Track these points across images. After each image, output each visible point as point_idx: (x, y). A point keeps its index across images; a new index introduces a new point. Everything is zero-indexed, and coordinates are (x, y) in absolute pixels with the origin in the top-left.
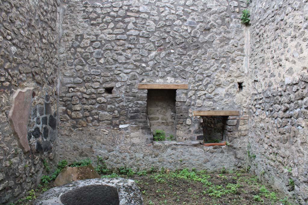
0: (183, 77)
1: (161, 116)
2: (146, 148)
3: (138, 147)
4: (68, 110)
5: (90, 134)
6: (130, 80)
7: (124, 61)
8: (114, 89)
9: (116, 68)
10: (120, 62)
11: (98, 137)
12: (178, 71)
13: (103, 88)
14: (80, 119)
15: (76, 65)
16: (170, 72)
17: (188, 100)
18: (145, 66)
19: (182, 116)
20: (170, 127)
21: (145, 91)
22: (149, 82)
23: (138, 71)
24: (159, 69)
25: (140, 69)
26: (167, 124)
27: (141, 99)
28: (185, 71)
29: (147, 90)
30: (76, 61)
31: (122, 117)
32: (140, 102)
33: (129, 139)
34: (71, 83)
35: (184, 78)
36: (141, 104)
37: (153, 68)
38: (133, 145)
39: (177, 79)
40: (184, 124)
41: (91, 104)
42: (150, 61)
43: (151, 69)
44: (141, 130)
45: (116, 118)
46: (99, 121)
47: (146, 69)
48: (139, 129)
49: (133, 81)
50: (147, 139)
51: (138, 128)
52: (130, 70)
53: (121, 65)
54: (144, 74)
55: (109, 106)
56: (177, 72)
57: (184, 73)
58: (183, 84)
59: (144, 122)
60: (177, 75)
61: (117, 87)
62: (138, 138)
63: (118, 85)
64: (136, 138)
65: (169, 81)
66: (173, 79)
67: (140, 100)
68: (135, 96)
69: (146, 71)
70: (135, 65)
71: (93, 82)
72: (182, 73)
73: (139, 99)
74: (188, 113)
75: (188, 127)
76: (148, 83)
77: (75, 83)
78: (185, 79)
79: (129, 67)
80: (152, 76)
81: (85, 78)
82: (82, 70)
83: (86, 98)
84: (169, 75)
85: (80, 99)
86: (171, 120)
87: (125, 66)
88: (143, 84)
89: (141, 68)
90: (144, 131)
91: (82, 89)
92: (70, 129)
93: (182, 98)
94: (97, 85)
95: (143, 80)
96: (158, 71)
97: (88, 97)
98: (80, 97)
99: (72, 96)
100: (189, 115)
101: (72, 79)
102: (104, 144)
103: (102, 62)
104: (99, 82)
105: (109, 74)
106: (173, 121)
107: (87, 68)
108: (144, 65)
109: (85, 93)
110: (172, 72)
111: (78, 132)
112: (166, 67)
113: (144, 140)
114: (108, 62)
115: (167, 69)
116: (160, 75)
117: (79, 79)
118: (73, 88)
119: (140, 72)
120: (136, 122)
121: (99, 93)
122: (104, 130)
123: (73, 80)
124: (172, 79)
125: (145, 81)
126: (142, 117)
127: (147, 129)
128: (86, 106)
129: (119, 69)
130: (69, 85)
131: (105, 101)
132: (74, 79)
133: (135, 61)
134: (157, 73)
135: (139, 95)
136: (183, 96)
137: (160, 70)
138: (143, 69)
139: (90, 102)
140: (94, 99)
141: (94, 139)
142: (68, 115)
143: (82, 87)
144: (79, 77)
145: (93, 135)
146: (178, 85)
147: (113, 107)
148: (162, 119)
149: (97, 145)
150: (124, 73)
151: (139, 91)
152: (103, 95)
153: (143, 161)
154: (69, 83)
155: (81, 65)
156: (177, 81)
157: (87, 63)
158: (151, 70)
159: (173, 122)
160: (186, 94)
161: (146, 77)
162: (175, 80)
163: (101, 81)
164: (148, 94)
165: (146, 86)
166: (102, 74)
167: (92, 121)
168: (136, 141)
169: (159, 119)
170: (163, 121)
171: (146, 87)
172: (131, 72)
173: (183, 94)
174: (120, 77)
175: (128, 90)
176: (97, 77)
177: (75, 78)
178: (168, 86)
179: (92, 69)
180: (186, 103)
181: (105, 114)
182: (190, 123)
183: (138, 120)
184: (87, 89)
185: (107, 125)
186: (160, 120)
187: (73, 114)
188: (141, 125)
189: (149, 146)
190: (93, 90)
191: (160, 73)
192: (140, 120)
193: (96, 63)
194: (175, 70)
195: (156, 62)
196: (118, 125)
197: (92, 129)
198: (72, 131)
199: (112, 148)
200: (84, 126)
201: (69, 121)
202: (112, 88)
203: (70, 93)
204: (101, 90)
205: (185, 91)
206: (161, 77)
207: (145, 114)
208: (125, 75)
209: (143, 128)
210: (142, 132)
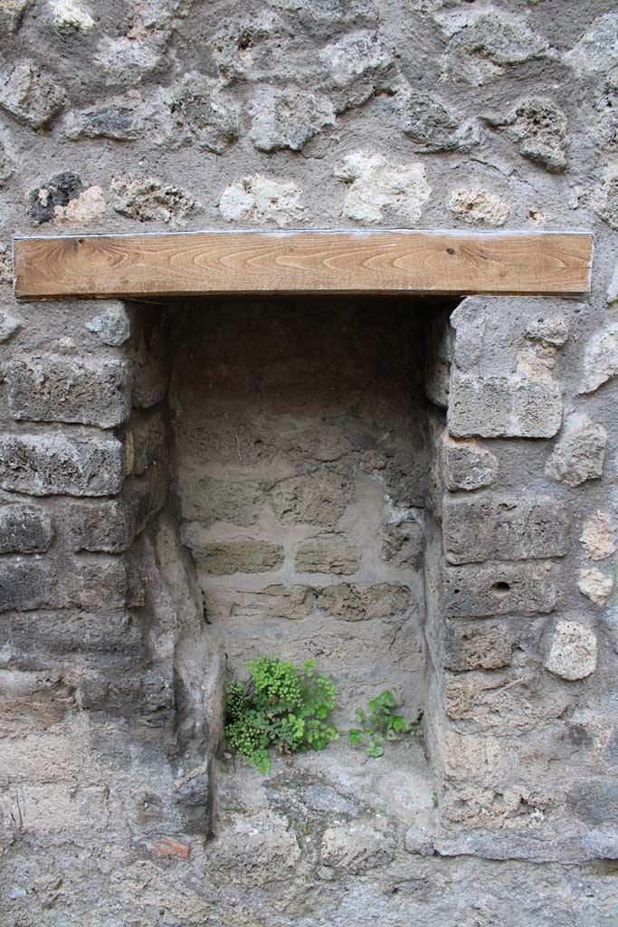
0: (535, 147)
1: (294, 538)
2: (149, 869)
3: (65, 860)
12: (479, 71)
16: (377, 84)
17: (578, 422)
18: (87, 22)
19: (503, 586)
20: (373, 629)
21: (94, 324)
22: (133, 213)
23: (14, 86)
24: (248, 56)
25: (25, 66)
26: (355, 608)
27: (56, 406)
28: (561, 71)
29: (115, 311)
32: (45, 442)
35: (539, 163)
36: (64, 467)
37: (183, 43)
39: (462, 176)
40: (525, 675)
43: (150, 60)
44: (81, 724)
47: (103, 59)
48: (60, 713)
50: (150, 799)
51: (49, 703)
54: (73, 122)
56: (460, 85)
57: (545, 102)
58: (534, 229)
60: (467, 129)
62: (64, 788)
64: (42, 790)
65: (365, 203)
66: (418, 169)
67: (44, 423)
69: (100, 90)
72: (524, 102)
73: (34, 409)
74: (567, 556)
75: (560, 698)
76: (130, 231)
78: (559, 171)
80: (169, 147)
84: (362, 124)
86: (383, 572)
88: (73, 245)
89: (42, 48)
90: (112, 727)
93: (518, 404)
95: (67, 190)
96: (237, 84)
100: (585, 586)
106: (408, 576)
110: (405, 91)
112: (334, 32)
113: (122, 812)
115: (341, 59)
116: (264, 131)
119: (26, 102)
120: (23, 647)
124: (400, 178)
125: (87, 206)
126: (83, 597)
134: (223, 107)
135: (38, 370)
136: (527, 369)
137: (262, 64)
138: (65, 64)
146: (468, 251)
148: (309, 560)
151: (40, 322)
156: (459, 194)
158: (158, 76)
159: (404, 590)
160: (564, 352)
161: (99, 159)
162: (439, 184)
164: (132, 349)
165: (101, 262)
168: (44, 809)
169: (279, 559)
170: (320, 581)
173: (531, 353)
178: (361, 254)
180: (561, 457)
182: (590, 666)
183: (47, 624)
188: (81, 670)
189: (168, 861)
191: (263, 103)
192: (70, 627)
194: (443, 60)
205: (556, 320)
206: (276, 156)
207: (108, 566)
209: (99, 705)
210: (97, 742)
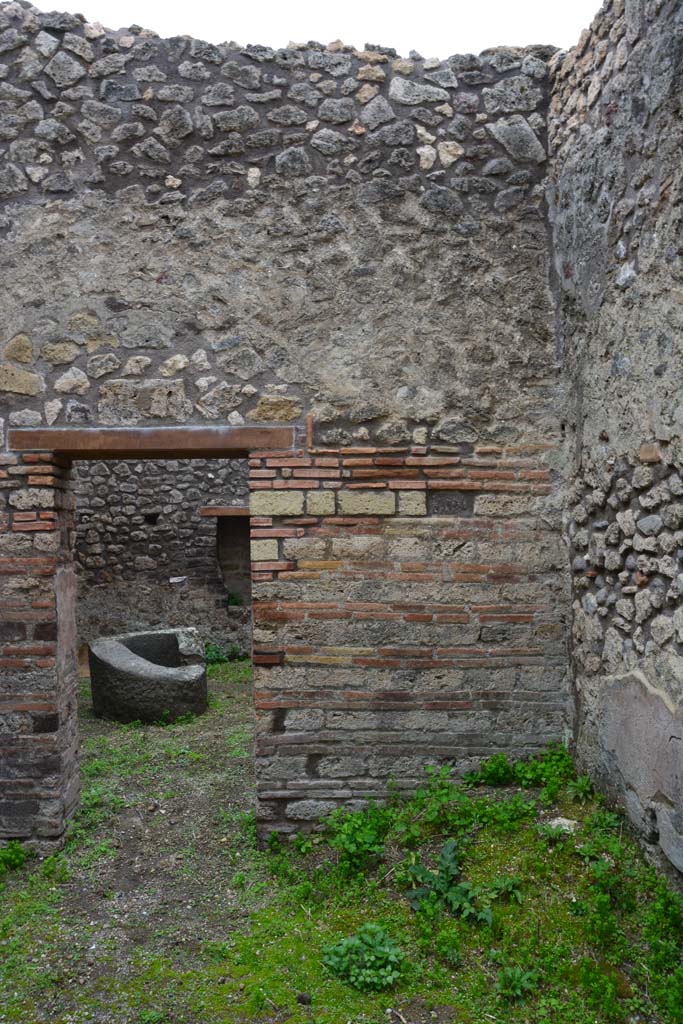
2: (217, 615)
3: (201, 615)
4: (80, 554)
5: (119, 594)
6: (188, 501)
7: (177, 470)
8: (161, 517)
9: (164, 480)
10: (171, 470)
11: (133, 600)
13: (142, 515)
14: (101, 568)
15: (93, 476)
18: (213, 477)
21: (213, 520)
22: (219, 504)
23: (202, 485)
24: (236, 482)
25: (204, 483)
27: (205, 532)
29: (216, 518)
30: (93, 468)
31: (174, 564)
32: (203, 538)
33: (187, 601)
34: (85, 507)
36: (207, 542)
37: (227, 480)
38: (194, 611)
41: (121, 543)
42: (221, 468)
43: (222, 482)
44: (206, 586)
45: (163, 565)
46: (135, 571)
47: (215, 482)
48: (203, 584)
49: (193, 504)
50: (218, 601)
51: (201, 583)
52: (187, 485)
53: (172, 476)
54: (210, 491)
55: (151, 546)
59: (212, 572)
61: (165, 512)
62: (203, 599)
63: (168, 509)
64: (198, 600)
67: (203, 535)
68: (195, 529)
69: (215, 486)
70: (195, 475)
71: (124, 505)
73: (202, 533)
76: (218, 507)
77: (91, 507)
79: (185, 479)
80: (225, 495)
81: (109, 499)
82: (103, 484)
83: (112, 533)
85: (100, 533)
87: (179, 476)
88: (210, 508)
89: (206, 480)
90: (212, 587)
91: (104, 517)
92: (84, 587)
94: (130, 510)
95: (209, 500)
96: (234, 486)
97: (114, 530)
98: (101, 530)
99: (88, 530)
101: (86, 500)
102: (143, 611)
103: (139, 471)
104: (133, 504)
105: (151, 492)
107: (112, 481)
108: (210, 475)
109: (110, 524)
111: (98, 592)
113: (212, 602)
114: (149, 469)
116: (238, 493)
117: (99, 500)
118: (90, 515)
119: (204, 488)
120: (198, 572)
121: (134, 524)
122: (144, 587)
123: (88, 502)
125: (213, 502)
126: (208, 563)
127: (216, 584)
128: (112, 547)
129: (168, 482)
130: (83, 511)
131: (145, 536)
132: (90, 500)
133: (196, 469)
134: (233, 489)
135: (204, 527)
137: (238, 483)
138: (210, 482)
139: (119, 538)
140: (125, 533)
141: (127, 603)
142: (81, 563)
143: (104, 513)
144: (98, 496)
145: (124, 596)
147: (159, 546)
148: (245, 568)
149: (131, 614)
150: (178, 489)
151: (204, 520)
152: (141, 527)
153: (211, 639)
154: (82, 507)
155: (103, 476)
157: (113, 472)
158: (223, 485)
161: (214, 496)
163: (137, 502)
164: (218, 524)
165: (214, 511)
166: (140, 491)
167: (122, 571)
168: (199, 604)
170: (247, 572)
171: (214, 513)
172: (189, 487)
174: (171, 495)
175: (185, 518)
176: (131, 496)
177: (91, 498)
179: (122, 482)
181: (145, 560)
183: (202, 568)
184: (113, 518)
185: (150, 577)
186: (240, 570)
187: (89, 560)
188: (207, 576)
189: (220, 613)
190: (124, 519)
191: (238, 489)
192: (206, 568)
193: (130, 473)
195: (230, 470)
196: (168, 579)
197: (122, 585)
198: (87, 590)
199: (157, 617)
200: (109, 580)
201: (83, 573)
202: (158, 515)
203: (82, 523)
204: (137, 518)
206: (240, 496)
208: (178, 493)
209: (210, 583)
210: (209, 589)
